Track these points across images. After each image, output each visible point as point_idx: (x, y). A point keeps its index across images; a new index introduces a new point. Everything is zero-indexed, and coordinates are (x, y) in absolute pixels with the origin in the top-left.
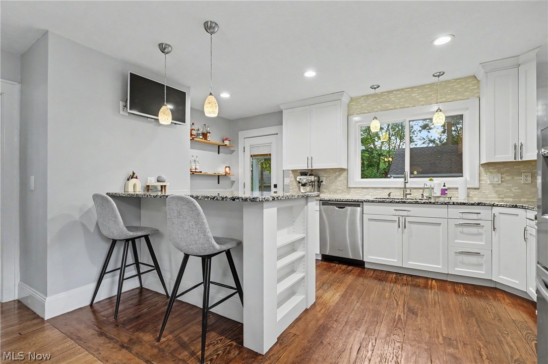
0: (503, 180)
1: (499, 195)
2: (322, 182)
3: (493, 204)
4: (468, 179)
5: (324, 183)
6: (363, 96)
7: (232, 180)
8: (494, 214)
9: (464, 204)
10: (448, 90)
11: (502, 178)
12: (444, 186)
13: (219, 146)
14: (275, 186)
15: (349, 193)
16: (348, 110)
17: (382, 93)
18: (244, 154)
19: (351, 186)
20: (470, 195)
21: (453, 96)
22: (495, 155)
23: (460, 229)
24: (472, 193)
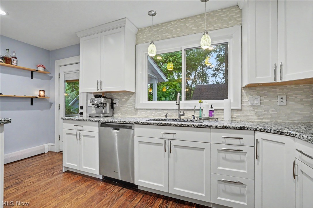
0: (262, 102)
1: (258, 116)
2: (115, 104)
3: (256, 129)
4: (232, 101)
5: (117, 105)
6: (147, 27)
7: (50, 102)
8: (257, 140)
9: (227, 128)
10: (216, 19)
11: (261, 101)
12: (212, 108)
13: (32, 72)
14: (82, 107)
15: (136, 115)
16: (136, 40)
17: (162, 24)
18: (59, 80)
19: (138, 108)
20: (234, 116)
21: (220, 25)
22: (256, 77)
23: (222, 155)
24: (236, 114)
